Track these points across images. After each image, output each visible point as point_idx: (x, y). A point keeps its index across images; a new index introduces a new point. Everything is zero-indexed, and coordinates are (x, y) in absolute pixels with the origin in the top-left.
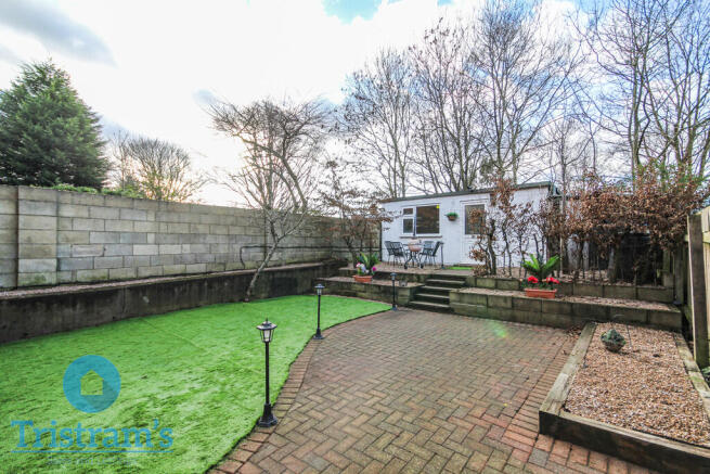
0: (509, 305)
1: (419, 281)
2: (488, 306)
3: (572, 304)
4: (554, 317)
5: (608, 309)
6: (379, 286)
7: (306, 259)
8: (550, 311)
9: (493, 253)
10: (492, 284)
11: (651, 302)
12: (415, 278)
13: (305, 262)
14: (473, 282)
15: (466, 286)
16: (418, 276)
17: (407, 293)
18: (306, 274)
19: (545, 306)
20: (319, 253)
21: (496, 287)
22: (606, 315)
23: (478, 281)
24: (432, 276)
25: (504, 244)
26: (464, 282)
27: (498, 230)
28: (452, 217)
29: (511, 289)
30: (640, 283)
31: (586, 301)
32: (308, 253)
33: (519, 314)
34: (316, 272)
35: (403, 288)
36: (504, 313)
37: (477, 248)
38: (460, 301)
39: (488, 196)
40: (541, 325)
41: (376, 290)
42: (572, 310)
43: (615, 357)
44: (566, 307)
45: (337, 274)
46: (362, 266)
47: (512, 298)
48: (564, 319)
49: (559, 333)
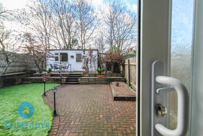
0: (94, 80)
1: (66, 76)
2: (89, 81)
3: (107, 78)
4: (103, 82)
5: (113, 79)
6: (54, 79)
7: (16, 71)
8: (103, 81)
9: (88, 67)
10: (88, 75)
11: (119, 77)
12: (65, 75)
13: (16, 72)
14: (83, 75)
15: (81, 76)
16: (66, 75)
17: (65, 80)
18: (19, 77)
19: (102, 79)
20: (22, 69)
21: (89, 76)
22: (113, 80)
23: (84, 75)
24: (70, 75)
25: (90, 65)
26: (80, 76)
27: (89, 61)
28: (72, 57)
29: (93, 76)
30: (117, 73)
31: (109, 77)
32: (17, 69)
33: (96, 82)
34: (24, 76)
35: (63, 79)
36: (93, 82)
37: (84, 66)
38: (81, 81)
39: (83, 51)
40: (101, 84)
41: (53, 80)
42: (107, 80)
43: (118, 87)
44: (106, 79)
45: (33, 76)
46: (46, 72)
47: (95, 78)
48: (106, 82)
49: (105, 85)
